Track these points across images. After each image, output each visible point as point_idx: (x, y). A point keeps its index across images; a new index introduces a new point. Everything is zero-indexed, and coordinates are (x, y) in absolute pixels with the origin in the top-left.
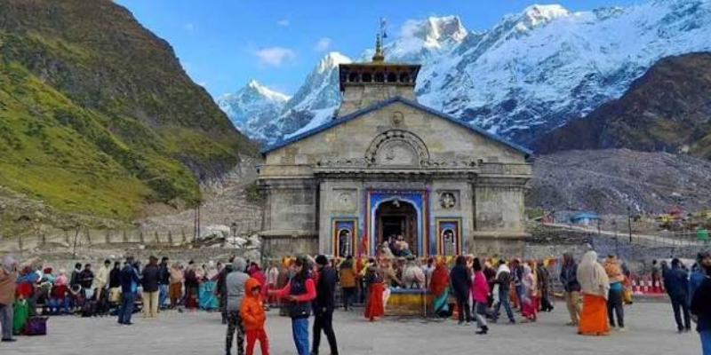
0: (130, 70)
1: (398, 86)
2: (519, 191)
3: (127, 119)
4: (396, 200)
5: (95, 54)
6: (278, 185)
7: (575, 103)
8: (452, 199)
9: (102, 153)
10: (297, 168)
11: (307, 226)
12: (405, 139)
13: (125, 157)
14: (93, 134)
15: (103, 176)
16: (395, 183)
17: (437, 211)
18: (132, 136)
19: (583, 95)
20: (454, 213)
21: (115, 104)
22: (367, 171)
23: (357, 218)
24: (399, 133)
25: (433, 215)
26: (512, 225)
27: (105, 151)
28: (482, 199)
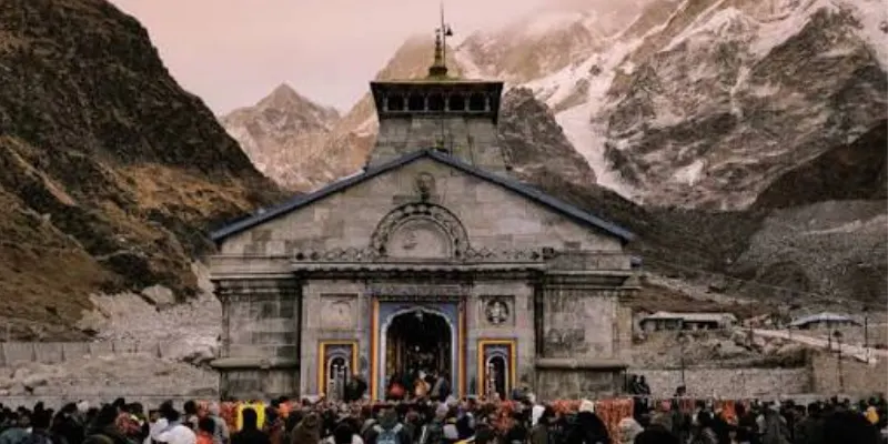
0: (75, 69)
1: (466, 117)
2: (610, 296)
3: (73, 153)
4: (420, 311)
5: (16, 43)
6: (241, 288)
7: (836, 119)
8: (503, 309)
9: (31, 211)
10: (268, 262)
11: (282, 352)
12: (432, 218)
13: (70, 217)
14: (16, 179)
15: (33, 250)
16: (415, 286)
17: (480, 329)
18: (82, 182)
19: (850, 105)
20: (506, 331)
21: (52, 129)
22: (373, 267)
23: (357, 341)
24: (422, 208)
25: (472, 334)
26: (599, 348)
27: (35, 208)
28: (555, 309)
